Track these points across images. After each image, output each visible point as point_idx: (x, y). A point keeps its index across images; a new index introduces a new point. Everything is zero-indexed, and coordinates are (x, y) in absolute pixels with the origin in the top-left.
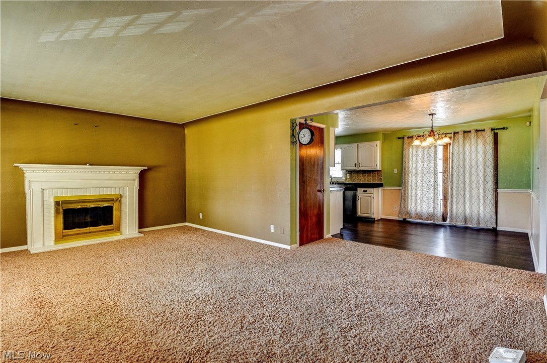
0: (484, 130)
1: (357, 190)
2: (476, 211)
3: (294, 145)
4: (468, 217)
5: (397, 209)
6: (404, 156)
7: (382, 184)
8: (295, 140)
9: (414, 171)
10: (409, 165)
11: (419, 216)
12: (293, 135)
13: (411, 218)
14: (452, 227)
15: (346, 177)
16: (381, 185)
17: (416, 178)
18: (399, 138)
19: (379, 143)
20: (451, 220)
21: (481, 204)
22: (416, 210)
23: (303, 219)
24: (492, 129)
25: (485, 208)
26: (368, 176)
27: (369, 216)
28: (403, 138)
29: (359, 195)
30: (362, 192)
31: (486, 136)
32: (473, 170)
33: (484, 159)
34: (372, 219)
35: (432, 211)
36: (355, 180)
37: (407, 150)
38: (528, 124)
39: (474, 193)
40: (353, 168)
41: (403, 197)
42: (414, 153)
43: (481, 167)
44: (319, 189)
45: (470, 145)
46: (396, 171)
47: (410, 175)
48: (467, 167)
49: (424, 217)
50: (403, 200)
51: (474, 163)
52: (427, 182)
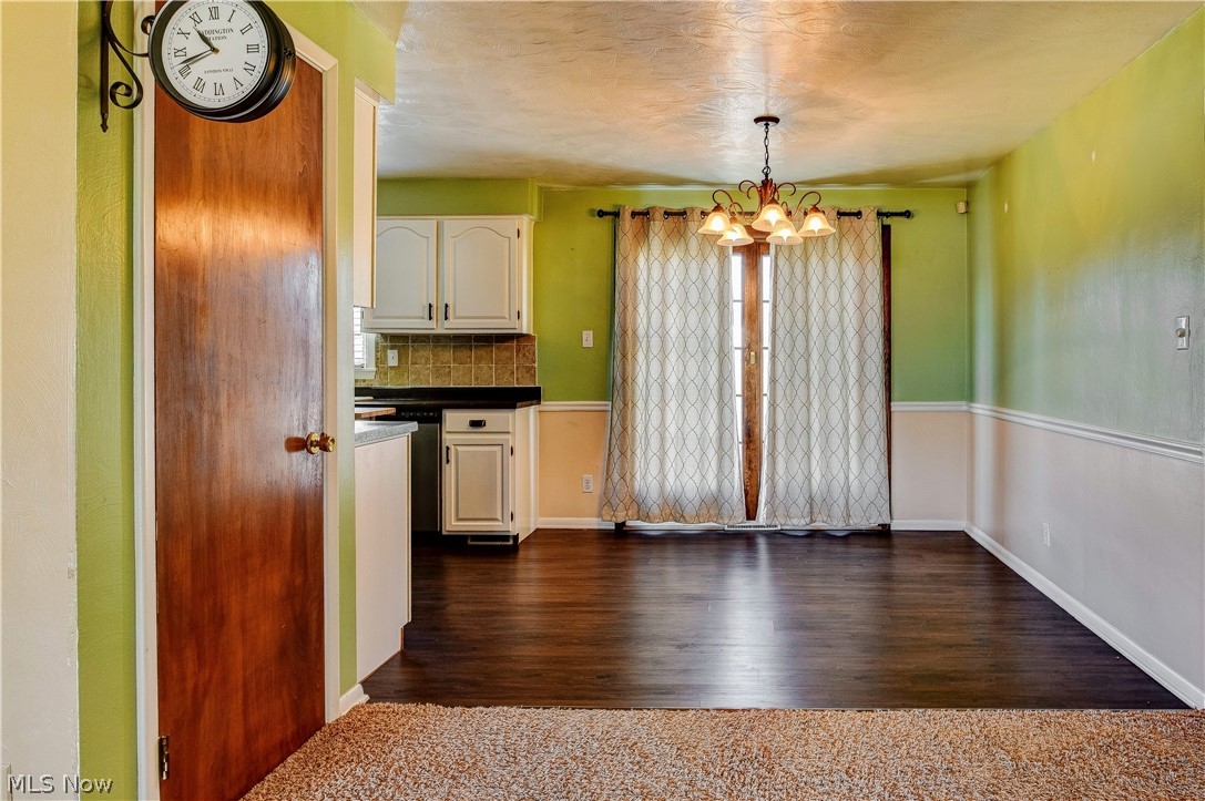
0: (858, 214)
1: (439, 420)
2: (800, 478)
3: (115, 113)
4: (818, 499)
5: (595, 486)
6: (619, 283)
7: (538, 390)
8: (117, 73)
9: (655, 341)
10: (635, 319)
11: (674, 509)
12: (106, 35)
13: (647, 518)
14: (777, 537)
15: (380, 361)
16: (532, 396)
17: (663, 365)
18: (601, 214)
19: (525, 223)
20: (772, 513)
21: (851, 453)
22: (662, 487)
23: (189, 653)
24: (880, 214)
25: (862, 465)
26: (479, 360)
27: (497, 527)
28: (616, 214)
29: (448, 439)
30: (465, 426)
31: (866, 234)
32: (833, 341)
33: (859, 308)
34: (506, 538)
35: (713, 486)
36: (425, 374)
37: (631, 259)
38: (962, 207)
39: (835, 416)
40: (418, 324)
41: (616, 441)
42: (656, 274)
43: (851, 333)
44: (300, 434)
45: (822, 259)
46: (588, 339)
47: (641, 357)
48: (815, 332)
49: (690, 511)
50: (616, 453)
51: (833, 316)
52: (699, 381)
